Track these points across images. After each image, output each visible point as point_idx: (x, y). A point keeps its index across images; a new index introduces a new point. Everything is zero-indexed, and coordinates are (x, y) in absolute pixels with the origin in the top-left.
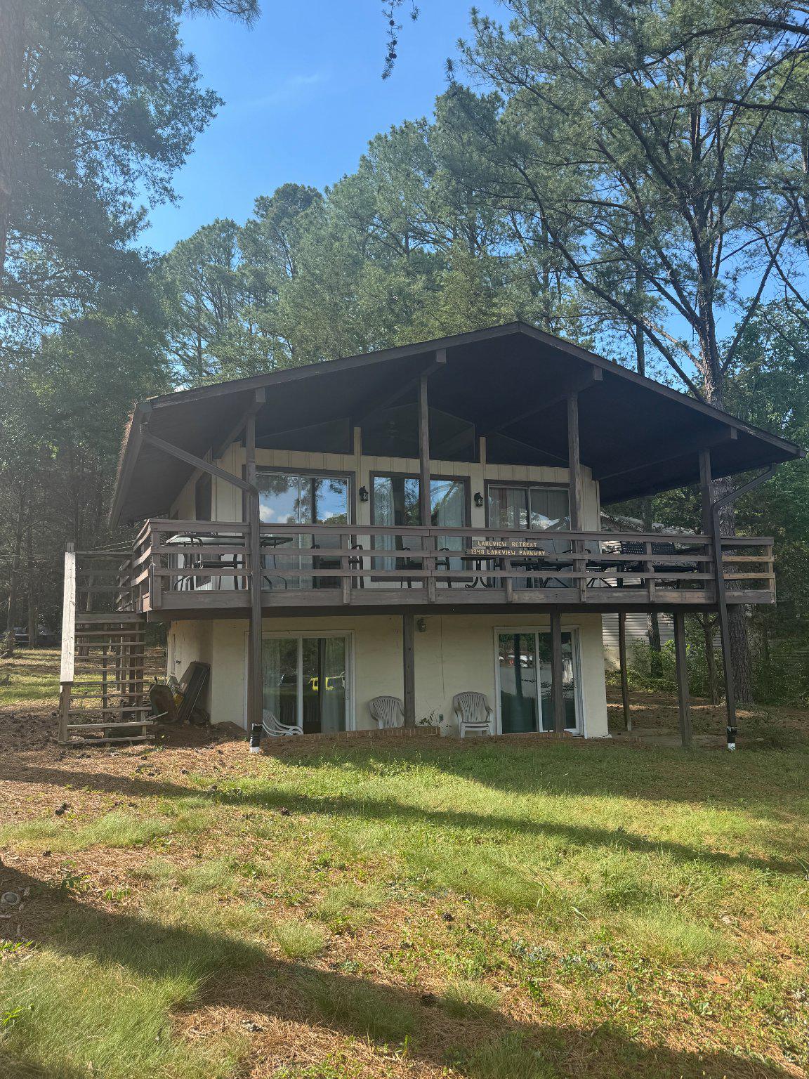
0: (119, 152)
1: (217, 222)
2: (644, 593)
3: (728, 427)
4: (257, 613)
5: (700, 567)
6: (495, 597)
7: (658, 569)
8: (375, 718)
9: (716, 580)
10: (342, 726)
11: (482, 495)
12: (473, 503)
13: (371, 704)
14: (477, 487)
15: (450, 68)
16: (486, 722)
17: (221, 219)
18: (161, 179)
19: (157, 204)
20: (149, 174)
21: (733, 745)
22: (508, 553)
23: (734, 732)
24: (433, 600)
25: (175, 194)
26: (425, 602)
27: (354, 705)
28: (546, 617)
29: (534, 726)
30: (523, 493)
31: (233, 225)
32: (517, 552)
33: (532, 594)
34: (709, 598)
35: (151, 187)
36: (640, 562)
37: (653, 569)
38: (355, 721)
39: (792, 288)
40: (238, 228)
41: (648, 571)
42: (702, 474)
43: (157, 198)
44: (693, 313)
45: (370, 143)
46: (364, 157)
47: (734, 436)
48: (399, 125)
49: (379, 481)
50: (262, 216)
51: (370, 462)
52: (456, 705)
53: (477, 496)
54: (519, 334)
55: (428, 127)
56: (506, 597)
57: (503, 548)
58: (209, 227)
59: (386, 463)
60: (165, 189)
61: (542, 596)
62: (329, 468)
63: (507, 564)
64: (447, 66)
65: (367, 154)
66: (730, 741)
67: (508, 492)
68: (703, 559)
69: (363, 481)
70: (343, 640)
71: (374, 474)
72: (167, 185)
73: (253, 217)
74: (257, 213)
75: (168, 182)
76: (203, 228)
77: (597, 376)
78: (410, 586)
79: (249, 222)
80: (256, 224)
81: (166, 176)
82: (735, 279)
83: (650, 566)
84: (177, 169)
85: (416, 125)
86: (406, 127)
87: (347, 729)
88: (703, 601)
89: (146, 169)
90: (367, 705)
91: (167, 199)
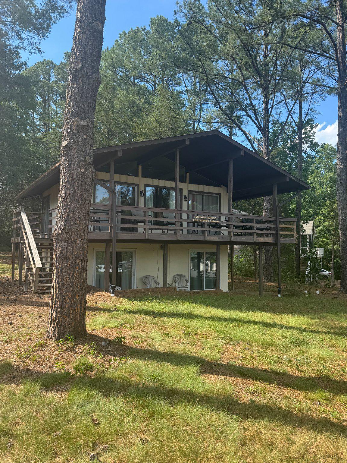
0: (18, 28)
1: (45, 61)
2: (252, 238)
3: (285, 176)
4: (114, 241)
5: (270, 229)
6: (200, 238)
7: (258, 229)
8: (145, 284)
9: (277, 234)
10: (130, 287)
11: (187, 196)
12: (183, 199)
13: (143, 279)
14: (185, 193)
15: (175, 14)
16: (186, 286)
17: (46, 59)
18: (35, 43)
19: (32, 54)
20: (30, 40)
21: (280, 295)
22: (206, 221)
23: (280, 290)
24: (179, 238)
25: (41, 50)
26: (176, 239)
27: (136, 278)
28: (215, 246)
29: (201, 287)
30: (202, 196)
31: (52, 63)
32: (209, 221)
33: (214, 237)
34: (274, 241)
35: (30, 46)
36: (250, 226)
37: (255, 229)
38: (136, 284)
39: (293, 119)
40: (55, 66)
41: (254, 230)
42: (274, 193)
43: (33, 51)
44: (261, 126)
45: (120, 34)
46: (117, 41)
47: (288, 180)
48: (134, 28)
49: (148, 188)
50: (67, 61)
51: (144, 181)
52: (174, 279)
53: (185, 197)
54: (216, 135)
55: (146, 31)
56: (205, 238)
57: (204, 219)
58: (41, 62)
59: (150, 181)
60: (37, 47)
61: (217, 238)
62: (129, 182)
63: (206, 225)
64: (174, 13)
65: (118, 39)
66: (279, 294)
67: (196, 195)
68: (272, 226)
69: (141, 188)
70: (131, 253)
71: (146, 185)
72: (38, 46)
73: (63, 61)
74: (65, 59)
75: (39, 44)
76: (38, 63)
77: (243, 154)
78: (168, 232)
79: (62, 63)
80: (65, 64)
81: (38, 42)
82: (280, 115)
83: (255, 228)
84: (43, 39)
85: (141, 29)
86: (137, 30)
87: (133, 289)
88: (271, 242)
89: (29, 37)
90: (141, 279)
91: (37, 52)
